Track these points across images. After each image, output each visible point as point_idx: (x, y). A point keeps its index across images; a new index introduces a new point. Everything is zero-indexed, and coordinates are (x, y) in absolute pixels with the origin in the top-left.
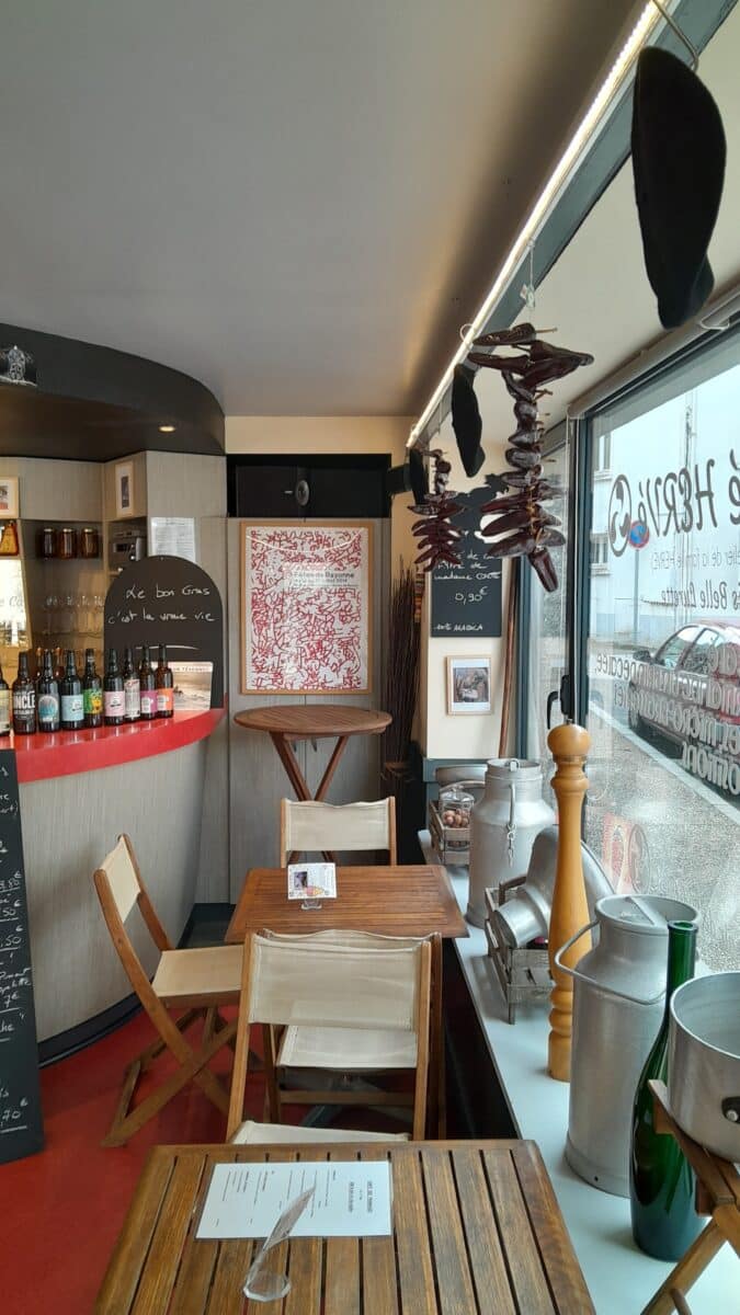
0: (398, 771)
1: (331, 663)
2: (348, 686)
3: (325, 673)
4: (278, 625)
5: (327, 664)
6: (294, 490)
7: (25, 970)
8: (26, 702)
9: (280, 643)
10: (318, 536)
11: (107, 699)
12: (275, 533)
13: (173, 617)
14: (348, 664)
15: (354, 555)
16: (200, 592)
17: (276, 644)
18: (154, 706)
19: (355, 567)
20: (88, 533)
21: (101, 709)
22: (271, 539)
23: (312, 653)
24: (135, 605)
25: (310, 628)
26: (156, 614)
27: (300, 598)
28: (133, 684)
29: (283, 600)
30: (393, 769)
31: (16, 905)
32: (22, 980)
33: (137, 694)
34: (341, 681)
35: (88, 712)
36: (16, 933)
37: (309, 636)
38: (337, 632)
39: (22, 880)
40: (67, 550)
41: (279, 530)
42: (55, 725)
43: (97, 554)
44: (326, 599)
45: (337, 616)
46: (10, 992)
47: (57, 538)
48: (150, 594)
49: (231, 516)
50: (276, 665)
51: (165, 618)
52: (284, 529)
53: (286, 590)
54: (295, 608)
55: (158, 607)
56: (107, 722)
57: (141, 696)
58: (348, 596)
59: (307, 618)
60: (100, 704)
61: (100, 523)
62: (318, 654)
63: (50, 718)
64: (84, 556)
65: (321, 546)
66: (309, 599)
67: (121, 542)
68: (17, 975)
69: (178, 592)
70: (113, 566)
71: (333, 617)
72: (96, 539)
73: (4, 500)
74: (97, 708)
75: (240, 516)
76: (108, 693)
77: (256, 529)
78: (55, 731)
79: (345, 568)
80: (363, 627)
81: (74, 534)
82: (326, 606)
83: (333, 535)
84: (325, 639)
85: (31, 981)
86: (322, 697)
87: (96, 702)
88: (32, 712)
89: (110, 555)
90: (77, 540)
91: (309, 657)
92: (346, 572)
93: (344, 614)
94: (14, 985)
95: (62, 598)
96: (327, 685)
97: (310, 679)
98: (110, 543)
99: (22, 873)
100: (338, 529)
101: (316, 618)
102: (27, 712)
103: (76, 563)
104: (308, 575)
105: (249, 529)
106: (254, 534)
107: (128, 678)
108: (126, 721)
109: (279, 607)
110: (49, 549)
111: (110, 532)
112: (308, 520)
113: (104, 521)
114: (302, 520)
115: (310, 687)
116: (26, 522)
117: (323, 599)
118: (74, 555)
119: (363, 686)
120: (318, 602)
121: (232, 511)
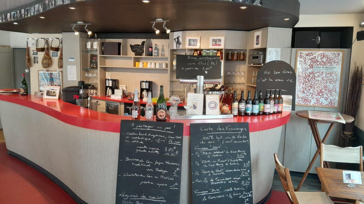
0: (349, 135)
1: (325, 97)
2: (330, 105)
3: (322, 100)
4: (306, 84)
5: (323, 97)
6: (315, 39)
7: (251, 192)
8: (243, 106)
9: (307, 89)
10: (324, 54)
11: (265, 107)
12: (308, 53)
13: (279, 80)
14: (331, 98)
15: (337, 61)
16: (289, 72)
17: (306, 89)
18: (277, 109)
19: (336, 65)
20: (242, 53)
21: (263, 110)
22: (307, 55)
23: (318, 93)
24: (267, 76)
25: (318, 85)
26: (274, 79)
27: (315, 75)
28: (272, 102)
29: (309, 75)
30: (347, 134)
31: (248, 171)
32: (250, 195)
33: (273, 105)
34: (328, 103)
35: (260, 110)
36: (248, 180)
37: (317, 87)
38: (328, 86)
39: (250, 164)
40: (235, 58)
41: (310, 52)
42: (250, 113)
43: (244, 60)
44: (325, 75)
45: (328, 81)
46: (246, 198)
47: (233, 55)
48: (272, 72)
49: (292, 48)
50: (305, 97)
51: (276, 80)
52: (312, 52)
53: (311, 72)
54: (313, 78)
55: (275, 77)
56: (264, 114)
57: (274, 106)
58: (333, 75)
59: (317, 82)
60: (263, 108)
61: (246, 50)
62: (320, 94)
63: (249, 112)
64: (240, 60)
65: (325, 58)
66: (318, 75)
67: (254, 56)
68: (248, 193)
69: (281, 72)
70: (249, 63)
71: (327, 82)
72: (244, 55)
73: (220, 43)
74: (262, 109)
75: (296, 48)
76: (265, 105)
77: (301, 52)
78: (250, 116)
79: (333, 65)
80: (337, 85)
81: (238, 54)
82: (325, 78)
83: (329, 54)
84: (323, 89)
85: (252, 196)
86: (320, 108)
87: (262, 107)
88: (245, 110)
89: (249, 60)
90: (238, 55)
91: (317, 94)
92: (333, 67)
93: (331, 81)
94: (247, 196)
95: (231, 72)
96: (322, 104)
97: (317, 102)
98: (249, 56)
99: (250, 161)
100: (331, 52)
101: (320, 82)
102: (243, 110)
103: (238, 62)
104: (319, 67)
105: (299, 52)
106: (301, 53)
107: (271, 100)
108: (270, 114)
109: (308, 78)
110: (230, 58)
111: (249, 53)
112: (320, 49)
113: (247, 49)
114: (318, 49)
115: (316, 105)
116: (226, 50)
117: (324, 75)
118: (237, 60)
119: (336, 105)
120: (322, 76)
121: (293, 46)
